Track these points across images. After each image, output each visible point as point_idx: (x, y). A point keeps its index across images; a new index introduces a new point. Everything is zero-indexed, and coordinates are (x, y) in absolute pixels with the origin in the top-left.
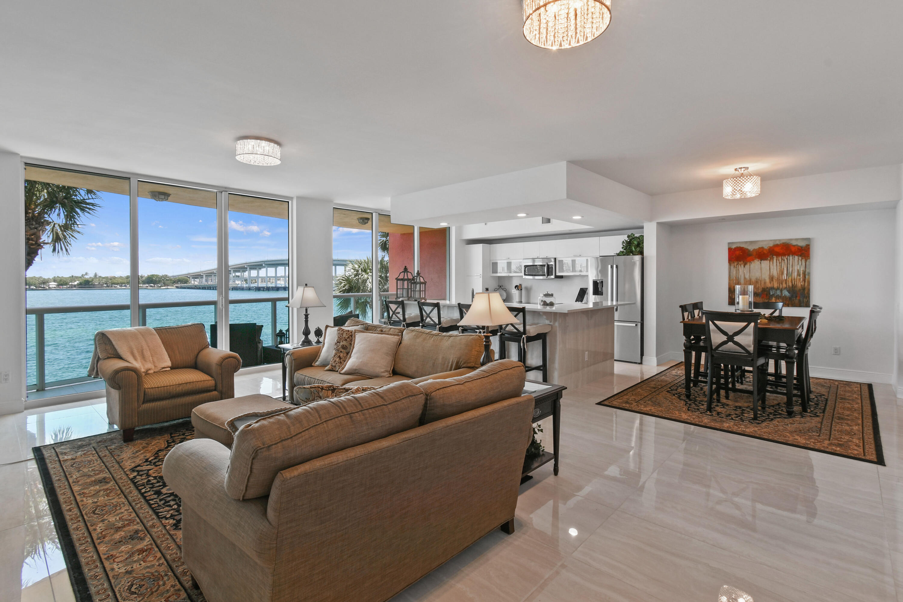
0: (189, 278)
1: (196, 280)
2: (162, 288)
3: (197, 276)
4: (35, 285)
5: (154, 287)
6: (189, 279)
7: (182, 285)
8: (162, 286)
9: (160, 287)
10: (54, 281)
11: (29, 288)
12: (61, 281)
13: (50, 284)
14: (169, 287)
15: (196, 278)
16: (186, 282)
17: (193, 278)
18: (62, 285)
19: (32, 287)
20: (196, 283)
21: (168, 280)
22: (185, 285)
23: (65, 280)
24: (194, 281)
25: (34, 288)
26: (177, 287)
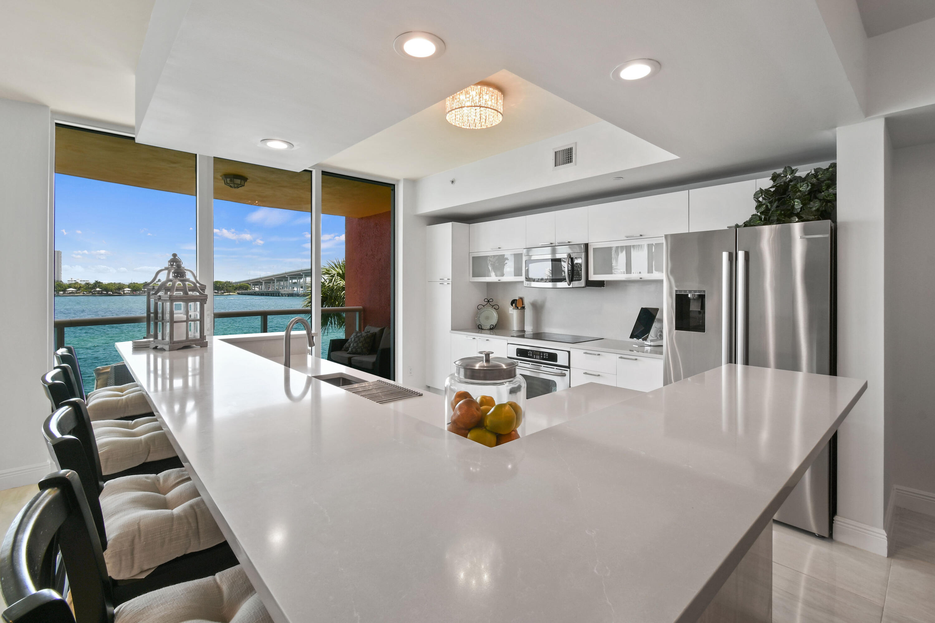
0: (250, 284)
1: (256, 286)
2: (225, 294)
3: (257, 282)
4: (111, 291)
5: (218, 293)
6: (249, 286)
7: (243, 291)
8: (225, 293)
9: (223, 293)
10: (129, 287)
11: (107, 293)
12: (134, 287)
13: (125, 289)
14: (231, 294)
15: (256, 285)
16: (247, 288)
17: (253, 285)
18: (136, 291)
19: (109, 293)
20: (257, 289)
21: (231, 287)
22: (246, 291)
23: (138, 286)
24: (255, 288)
25: (111, 293)
26: (239, 294)
